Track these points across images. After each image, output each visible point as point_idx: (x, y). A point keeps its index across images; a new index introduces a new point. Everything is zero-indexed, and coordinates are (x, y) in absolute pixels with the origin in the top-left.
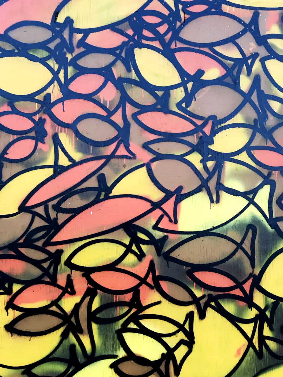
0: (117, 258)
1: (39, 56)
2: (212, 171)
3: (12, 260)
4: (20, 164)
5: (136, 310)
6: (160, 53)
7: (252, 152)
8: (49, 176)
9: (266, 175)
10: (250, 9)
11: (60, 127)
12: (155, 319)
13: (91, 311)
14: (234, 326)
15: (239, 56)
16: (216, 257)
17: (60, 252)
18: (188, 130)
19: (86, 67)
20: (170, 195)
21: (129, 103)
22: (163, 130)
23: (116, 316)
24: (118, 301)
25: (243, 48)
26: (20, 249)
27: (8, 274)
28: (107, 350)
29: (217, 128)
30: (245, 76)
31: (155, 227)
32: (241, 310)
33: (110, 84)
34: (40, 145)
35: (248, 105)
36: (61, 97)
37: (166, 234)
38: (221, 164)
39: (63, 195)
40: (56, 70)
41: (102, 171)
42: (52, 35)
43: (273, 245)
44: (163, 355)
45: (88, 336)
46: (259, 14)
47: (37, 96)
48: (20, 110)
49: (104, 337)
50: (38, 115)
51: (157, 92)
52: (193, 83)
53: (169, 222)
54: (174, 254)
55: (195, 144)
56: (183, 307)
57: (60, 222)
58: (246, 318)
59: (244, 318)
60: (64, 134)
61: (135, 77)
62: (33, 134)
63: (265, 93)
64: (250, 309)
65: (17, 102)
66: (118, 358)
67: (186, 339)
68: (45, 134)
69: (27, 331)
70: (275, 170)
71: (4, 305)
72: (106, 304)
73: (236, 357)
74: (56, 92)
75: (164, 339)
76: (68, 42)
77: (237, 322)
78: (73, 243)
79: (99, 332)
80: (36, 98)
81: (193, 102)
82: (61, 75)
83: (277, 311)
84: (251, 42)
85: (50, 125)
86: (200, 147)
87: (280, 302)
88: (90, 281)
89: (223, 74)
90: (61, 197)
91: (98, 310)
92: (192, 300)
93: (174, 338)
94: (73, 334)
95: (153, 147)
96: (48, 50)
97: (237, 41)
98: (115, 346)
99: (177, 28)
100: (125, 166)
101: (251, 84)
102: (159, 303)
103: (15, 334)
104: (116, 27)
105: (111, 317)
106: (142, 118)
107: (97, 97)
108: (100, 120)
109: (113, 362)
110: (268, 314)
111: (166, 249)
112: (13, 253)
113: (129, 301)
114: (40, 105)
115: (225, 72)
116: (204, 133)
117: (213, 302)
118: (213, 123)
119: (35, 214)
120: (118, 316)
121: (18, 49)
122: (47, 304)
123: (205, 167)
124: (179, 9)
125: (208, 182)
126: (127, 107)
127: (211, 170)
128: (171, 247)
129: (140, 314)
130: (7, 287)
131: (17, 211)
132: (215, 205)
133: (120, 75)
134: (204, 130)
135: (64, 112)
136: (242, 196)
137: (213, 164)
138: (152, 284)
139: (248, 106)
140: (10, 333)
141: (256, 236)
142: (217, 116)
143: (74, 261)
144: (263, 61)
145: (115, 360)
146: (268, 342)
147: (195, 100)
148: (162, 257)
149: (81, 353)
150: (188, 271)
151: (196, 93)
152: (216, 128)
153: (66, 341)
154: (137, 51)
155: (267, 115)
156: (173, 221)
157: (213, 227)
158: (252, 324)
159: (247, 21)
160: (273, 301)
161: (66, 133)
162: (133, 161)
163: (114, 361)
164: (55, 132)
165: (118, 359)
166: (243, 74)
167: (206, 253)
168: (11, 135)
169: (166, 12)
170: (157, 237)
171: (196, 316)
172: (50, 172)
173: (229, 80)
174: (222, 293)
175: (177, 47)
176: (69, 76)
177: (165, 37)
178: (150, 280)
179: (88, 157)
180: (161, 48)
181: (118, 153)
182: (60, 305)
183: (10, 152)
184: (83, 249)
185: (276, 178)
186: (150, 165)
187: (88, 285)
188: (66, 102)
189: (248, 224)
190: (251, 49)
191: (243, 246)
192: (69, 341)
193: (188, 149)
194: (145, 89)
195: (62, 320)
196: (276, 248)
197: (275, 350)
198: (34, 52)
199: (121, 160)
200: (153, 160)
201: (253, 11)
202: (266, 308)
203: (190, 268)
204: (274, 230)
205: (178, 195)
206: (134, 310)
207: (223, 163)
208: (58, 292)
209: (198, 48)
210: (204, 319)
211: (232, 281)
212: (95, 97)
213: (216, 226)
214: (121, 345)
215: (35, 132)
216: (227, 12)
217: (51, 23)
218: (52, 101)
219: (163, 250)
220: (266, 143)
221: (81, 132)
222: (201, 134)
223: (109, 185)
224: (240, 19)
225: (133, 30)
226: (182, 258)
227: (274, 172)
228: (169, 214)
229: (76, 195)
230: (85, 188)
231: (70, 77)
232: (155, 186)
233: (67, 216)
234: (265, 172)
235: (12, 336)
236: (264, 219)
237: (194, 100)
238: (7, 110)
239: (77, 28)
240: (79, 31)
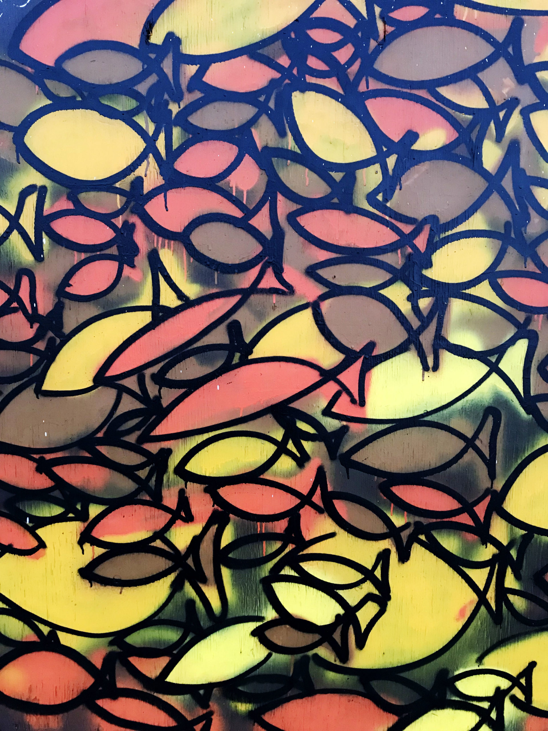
0: (263, 462)
1: (120, 108)
2: (427, 316)
3: (86, 465)
4: (93, 303)
5: (294, 546)
6: (338, 101)
7: (499, 281)
8: (145, 324)
9: (522, 322)
10: (506, 14)
11: (161, 239)
12: (326, 562)
13: (220, 548)
14: (455, 573)
15: (484, 105)
16: (430, 462)
17: (167, 453)
18: (387, 243)
19: (205, 127)
20: (353, 356)
21: (283, 195)
22: (342, 243)
23: (261, 556)
24: (263, 532)
25: (490, 90)
26: (99, 448)
27: (79, 488)
28: (247, 608)
29: (438, 239)
30: (492, 141)
31: (327, 412)
32: (468, 548)
33: (248, 161)
34: (127, 270)
35: (495, 197)
36: (161, 184)
37: (344, 423)
38: (443, 303)
39: (169, 358)
40: (151, 133)
41: (236, 317)
42: (143, 68)
43: (528, 442)
44: (338, 616)
45: (216, 587)
46: (522, 22)
47: (119, 183)
48: (89, 208)
49: (241, 588)
50: (121, 216)
51: (333, 174)
52: (396, 156)
53: (350, 404)
54: (357, 457)
55: (399, 267)
56: (372, 542)
57: (165, 403)
58: (476, 560)
59: (473, 560)
60: (169, 250)
61: (293, 147)
62: (114, 250)
63: (528, 174)
64: (485, 546)
65: (82, 194)
66: (265, 621)
67: (376, 592)
68: (136, 250)
69: (116, 578)
70: (539, 313)
71: (76, 538)
72: (245, 537)
73: (458, 620)
74: (152, 174)
75: (341, 593)
76: (172, 81)
77: (461, 567)
78: (188, 438)
79: (234, 581)
80: (117, 185)
81: (397, 191)
82: (161, 144)
83: (530, 550)
84: (506, 78)
85: (144, 234)
86: (407, 274)
87: (536, 535)
88: (218, 500)
89: (453, 139)
90: (167, 361)
91: (231, 547)
92: (388, 531)
93: (357, 591)
94: (191, 585)
95: (325, 273)
96: (136, 96)
97: (480, 75)
98: (260, 602)
99: (370, 51)
100: (274, 308)
101: (503, 157)
102: (332, 535)
103: (96, 583)
104: (258, 51)
105: (252, 558)
106: (305, 221)
107: (226, 183)
108: (232, 226)
109: (257, 628)
110: (513, 553)
111: (346, 447)
112: (87, 455)
113: (282, 532)
114: (125, 199)
115: (456, 135)
116: (414, 247)
117: (422, 534)
118: (431, 230)
119: (122, 390)
120: (264, 555)
121: (82, 96)
122: (147, 537)
123: (416, 309)
124: (375, 16)
125: (420, 334)
126: (278, 202)
127: (425, 314)
128: (353, 445)
129: (301, 553)
130: (80, 509)
131: (90, 384)
132: (430, 373)
133: (266, 142)
134: (414, 242)
135: (167, 211)
136: (478, 359)
137: (431, 302)
138: (321, 505)
139: (495, 199)
140: (88, 581)
141: (499, 426)
142: (439, 217)
143: (189, 467)
144: (526, 114)
145: (259, 624)
146: (512, 598)
147: (400, 189)
148: (338, 462)
149: (205, 613)
150: (381, 483)
151: (403, 176)
152: (436, 239)
153: (180, 594)
154: (297, 98)
155: (529, 214)
156: (358, 402)
157: (426, 412)
158: (487, 570)
159: (500, 37)
160: (523, 532)
161: (172, 249)
162: (288, 298)
163: (257, 626)
164: (153, 247)
165: (264, 623)
166: (489, 139)
167: (412, 455)
168: (75, 253)
169: (351, 22)
170: (329, 429)
171: (394, 557)
172: (146, 317)
173: (462, 150)
174: (439, 520)
175: (369, 89)
176: (176, 144)
177: (349, 70)
178: (317, 499)
179: (211, 293)
180: (341, 91)
181: (263, 284)
182: (168, 538)
183: (75, 282)
184: (206, 448)
185: (540, 327)
186: (319, 306)
187: (213, 506)
188: (172, 194)
189: (487, 406)
190: (505, 91)
191: (478, 443)
192: (184, 595)
193: (385, 276)
194: (311, 169)
195: (173, 561)
196: (533, 446)
197: (523, 611)
198: (110, 99)
199: (268, 296)
200: (323, 297)
201: (511, 18)
202: (511, 544)
203: (385, 479)
204: (531, 416)
205: (367, 357)
206: (290, 547)
207: (448, 301)
208: (164, 518)
209: (408, 91)
210: (406, 562)
211: (456, 502)
212: (221, 184)
213: (432, 411)
214: (269, 601)
215: (117, 246)
216: (464, 20)
217: (140, 45)
218: (145, 191)
219: (339, 450)
220: (524, 265)
221: (198, 248)
222: (409, 250)
223: (248, 340)
224: (487, 33)
225: (290, 58)
226: (372, 463)
227: (536, 316)
228: (352, 390)
229: (191, 358)
230: (207, 345)
231: (176, 147)
232: (327, 343)
233: (178, 392)
234: (521, 317)
235: (91, 586)
236: (515, 397)
237: (398, 187)
238: (66, 208)
239: (188, 53)
240: (192, 59)
